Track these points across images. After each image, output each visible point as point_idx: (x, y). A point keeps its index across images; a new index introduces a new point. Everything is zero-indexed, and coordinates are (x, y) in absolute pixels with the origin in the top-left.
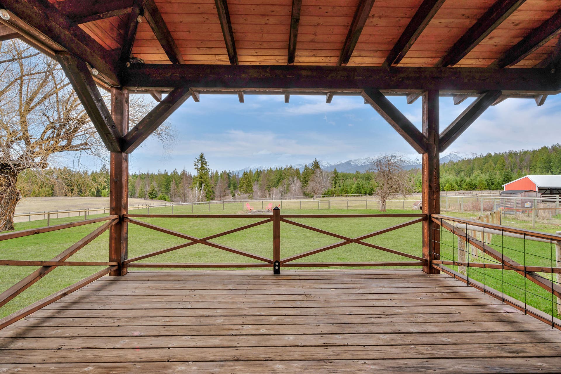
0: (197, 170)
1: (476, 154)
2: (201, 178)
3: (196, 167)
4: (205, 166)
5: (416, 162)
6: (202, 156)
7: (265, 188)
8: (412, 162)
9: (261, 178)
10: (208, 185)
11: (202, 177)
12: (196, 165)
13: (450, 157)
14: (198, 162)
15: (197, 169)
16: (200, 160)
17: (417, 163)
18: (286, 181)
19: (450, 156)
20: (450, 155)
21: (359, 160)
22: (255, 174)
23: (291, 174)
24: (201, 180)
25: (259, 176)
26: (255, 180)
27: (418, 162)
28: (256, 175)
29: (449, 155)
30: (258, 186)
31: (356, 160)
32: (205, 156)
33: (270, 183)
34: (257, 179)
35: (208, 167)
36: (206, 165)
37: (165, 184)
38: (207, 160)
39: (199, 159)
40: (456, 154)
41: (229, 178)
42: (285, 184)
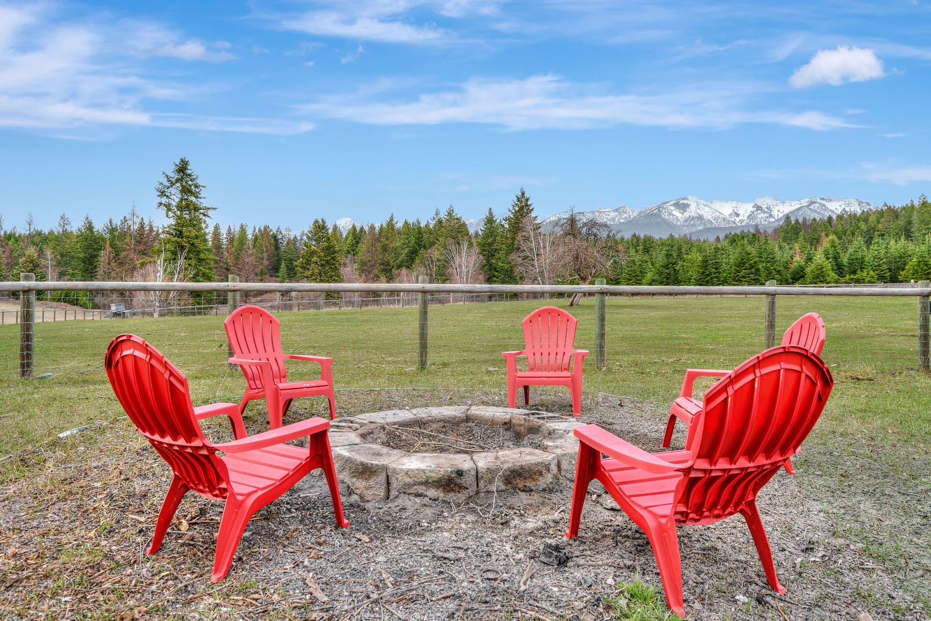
0: (169, 210)
1: (868, 204)
2: (180, 234)
3: (164, 200)
4: (193, 199)
5: (733, 219)
6: (182, 168)
7: (376, 271)
8: (724, 219)
9: (363, 247)
10: (202, 256)
11: (181, 232)
12: (162, 194)
13: (811, 209)
14: (172, 184)
15: (168, 207)
16: (177, 181)
17: (734, 222)
18: (435, 253)
19: (811, 207)
20: (810, 205)
21: (600, 212)
22: (347, 238)
23: (452, 231)
24: (179, 240)
25: (357, 243)
26: (348, 251)
27: (738, 219)
28: (351, 238)
29: (807, 204)
30: (356, 266)
31: (593, 212)
32: (192, 169)
33: (389, 258)
34: (353, 250)
35: (203, 203)
36: (197, 197)
37: (82, 255)
38: (199, 182)
39: (175, 176)
40: (823, 202)
41: (277, 248)
42: (432, 262)
